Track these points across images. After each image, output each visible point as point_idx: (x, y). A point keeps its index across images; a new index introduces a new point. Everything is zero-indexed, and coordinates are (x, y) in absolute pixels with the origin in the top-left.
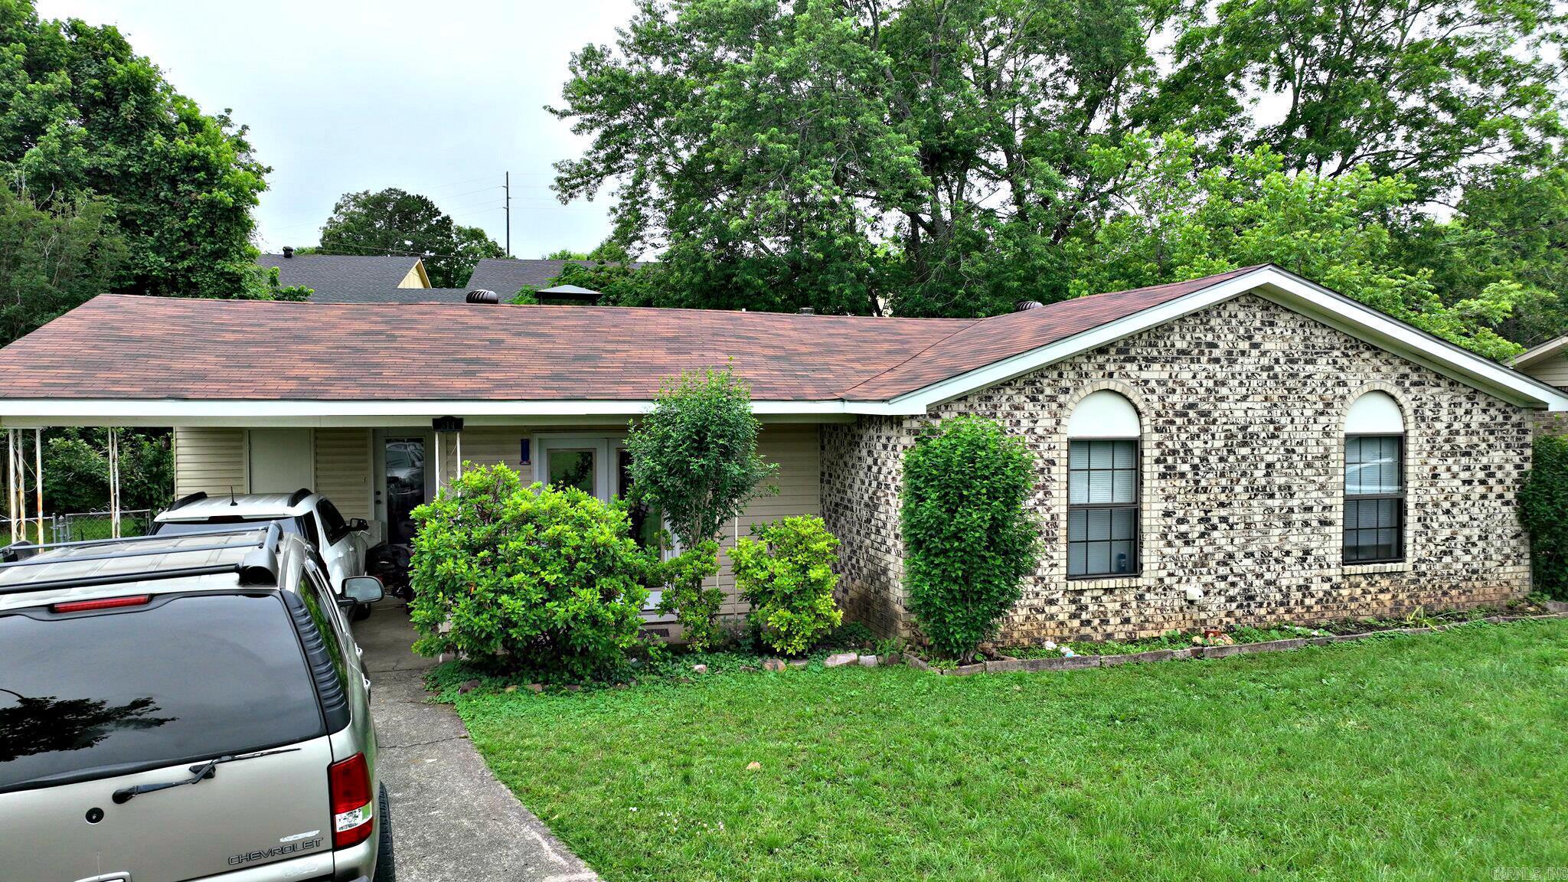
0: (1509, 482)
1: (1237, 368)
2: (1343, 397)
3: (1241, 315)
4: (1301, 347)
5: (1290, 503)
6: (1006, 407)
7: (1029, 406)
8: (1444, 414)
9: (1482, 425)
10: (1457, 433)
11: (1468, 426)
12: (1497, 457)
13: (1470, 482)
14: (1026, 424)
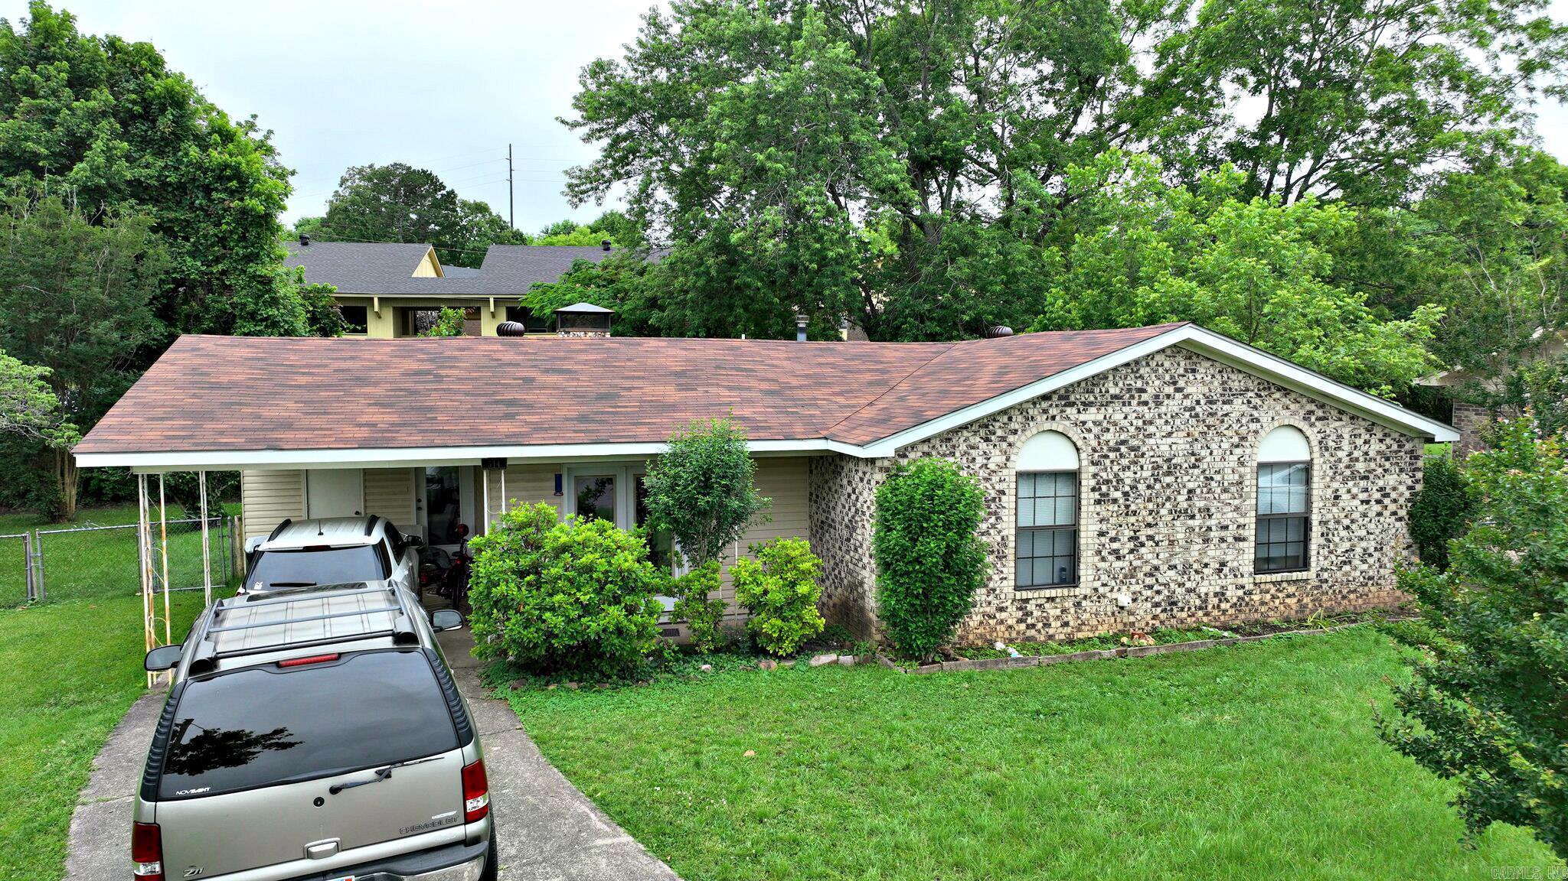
0: (1402, 501)
1: (1163, 409)
2: (1256, 432)
3: (1167, 364)
4: (1220, 390)
5: (1209, 523)
6: (963, 447)
7: (983, 446)
8: (1346, 446)
9: (1378, 452)
10: (1357, 460)
11: (1366, 454)
12: (1391, 480)
13: (1367, 502)
14: (980, 460)
